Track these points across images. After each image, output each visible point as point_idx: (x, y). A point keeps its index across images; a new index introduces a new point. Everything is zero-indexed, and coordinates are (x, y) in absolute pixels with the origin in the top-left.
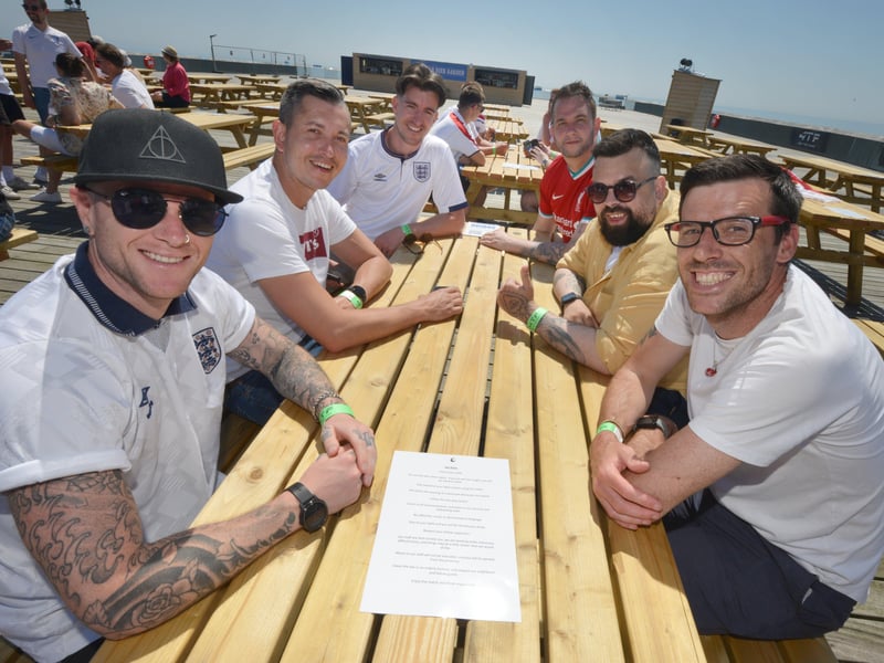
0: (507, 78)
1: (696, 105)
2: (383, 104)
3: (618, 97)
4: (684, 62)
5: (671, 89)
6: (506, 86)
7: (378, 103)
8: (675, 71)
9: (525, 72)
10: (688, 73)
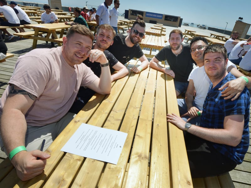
0: (174, 18)
1: (243, 31)
2: (124, 23)
3: (203, 25)
4: (240, 18)
5: (235, 26)
6: (174, 21)
7: (122, 23)
8: (237, 21)
9: (180, 17)
10: (241, 22)
